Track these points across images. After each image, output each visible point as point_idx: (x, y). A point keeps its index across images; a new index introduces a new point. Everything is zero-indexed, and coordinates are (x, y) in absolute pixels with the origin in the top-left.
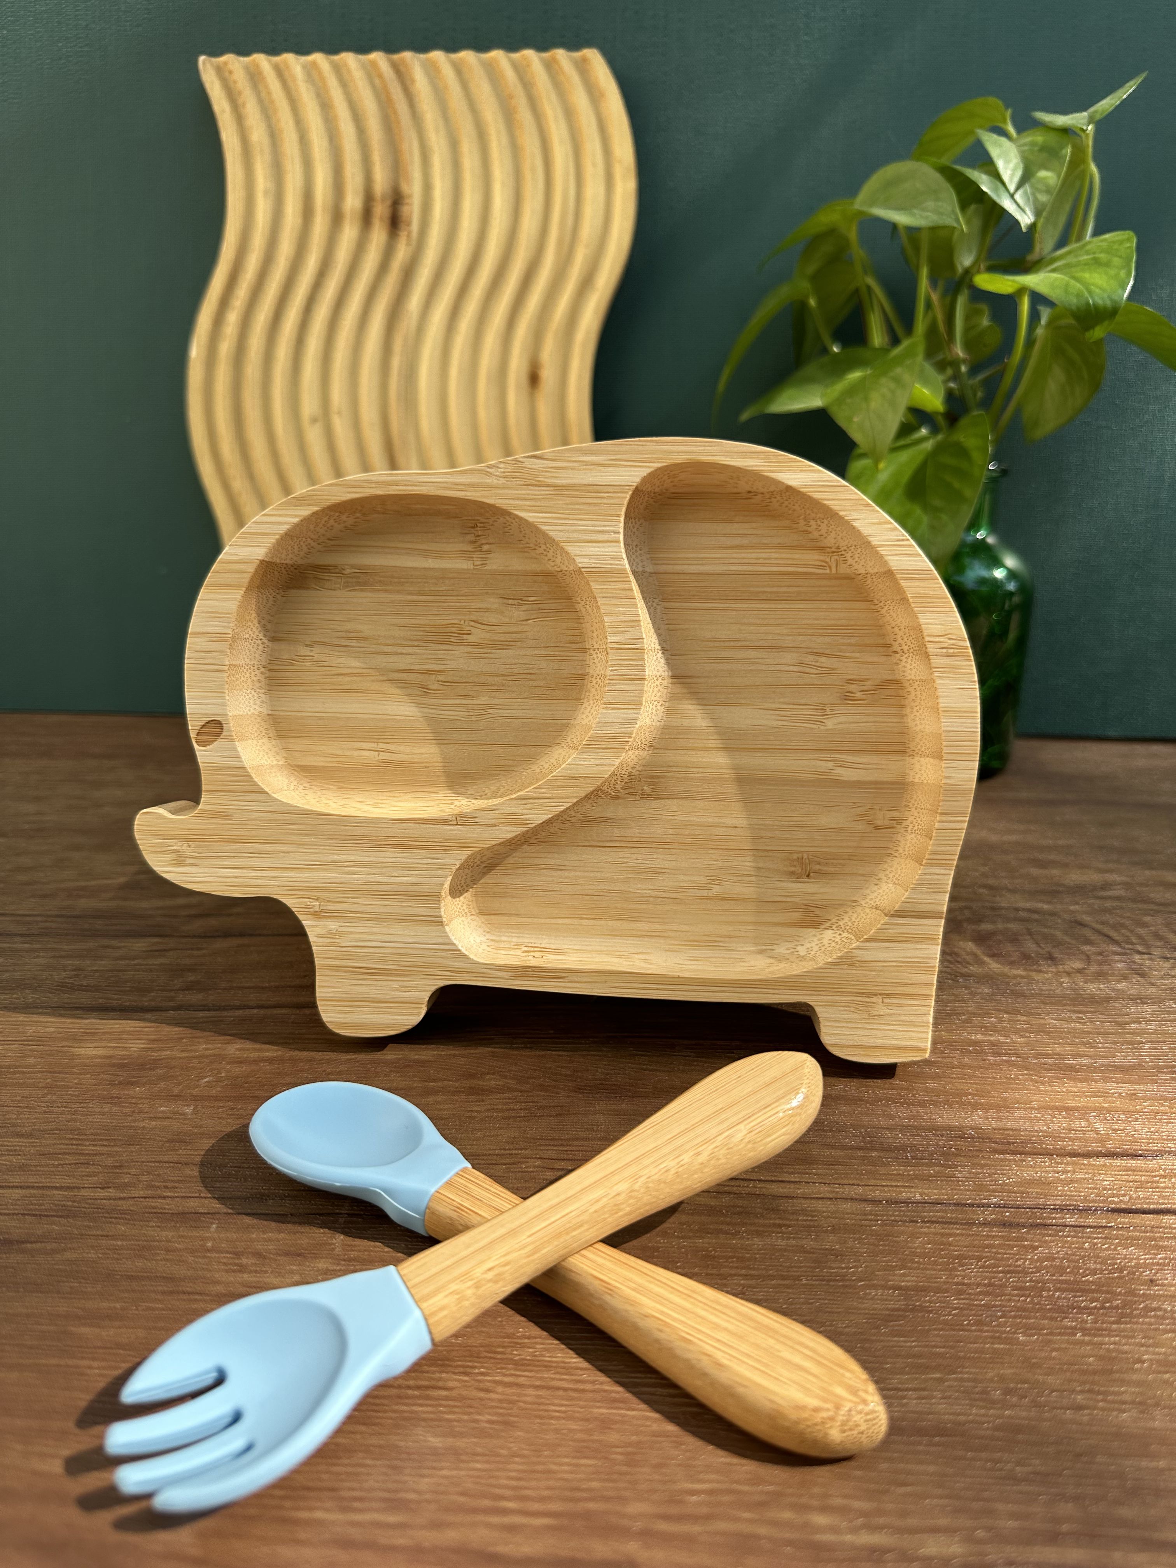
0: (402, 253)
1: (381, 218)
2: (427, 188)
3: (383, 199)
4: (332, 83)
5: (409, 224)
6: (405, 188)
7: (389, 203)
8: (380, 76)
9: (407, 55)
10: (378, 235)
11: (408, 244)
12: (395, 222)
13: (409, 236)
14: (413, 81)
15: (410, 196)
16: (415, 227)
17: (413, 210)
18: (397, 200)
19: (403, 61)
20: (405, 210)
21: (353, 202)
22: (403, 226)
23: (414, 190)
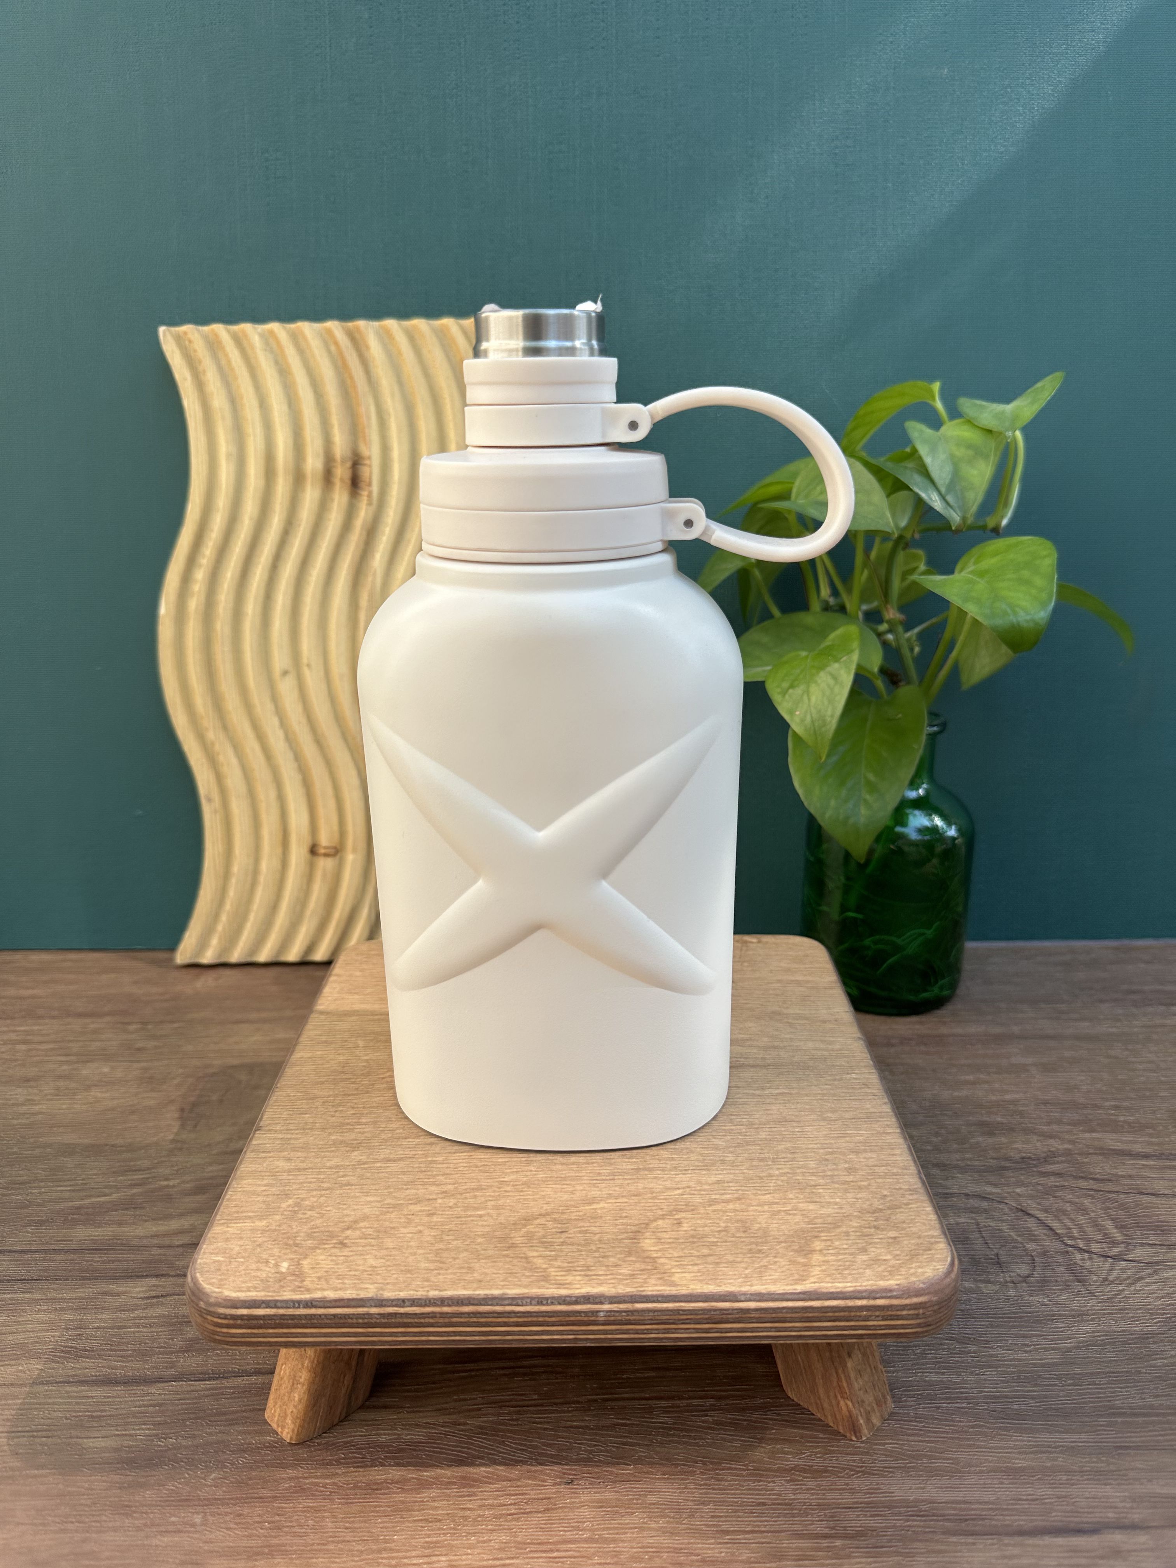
0: (363, 513)
1: (342, 480)
2: (385, 449)
3: (343, 461)
4: (290, 352)
5: (370, 484)
6: (364, 450)
7: (349, 464)
8: (336, 343)
9: (361, 323)
10: (340, 497)
11: (370, 504)
12: (355, 483)
13: (370, 496)
14: (368, 348)
15: (369, 458)
16: (375, 488)
17: (372, 471)
18: (356, 462)
19: (358, 329)
20: (365, 472)
21: (313, 463)
22: (362, 485)
23: (372, 452)
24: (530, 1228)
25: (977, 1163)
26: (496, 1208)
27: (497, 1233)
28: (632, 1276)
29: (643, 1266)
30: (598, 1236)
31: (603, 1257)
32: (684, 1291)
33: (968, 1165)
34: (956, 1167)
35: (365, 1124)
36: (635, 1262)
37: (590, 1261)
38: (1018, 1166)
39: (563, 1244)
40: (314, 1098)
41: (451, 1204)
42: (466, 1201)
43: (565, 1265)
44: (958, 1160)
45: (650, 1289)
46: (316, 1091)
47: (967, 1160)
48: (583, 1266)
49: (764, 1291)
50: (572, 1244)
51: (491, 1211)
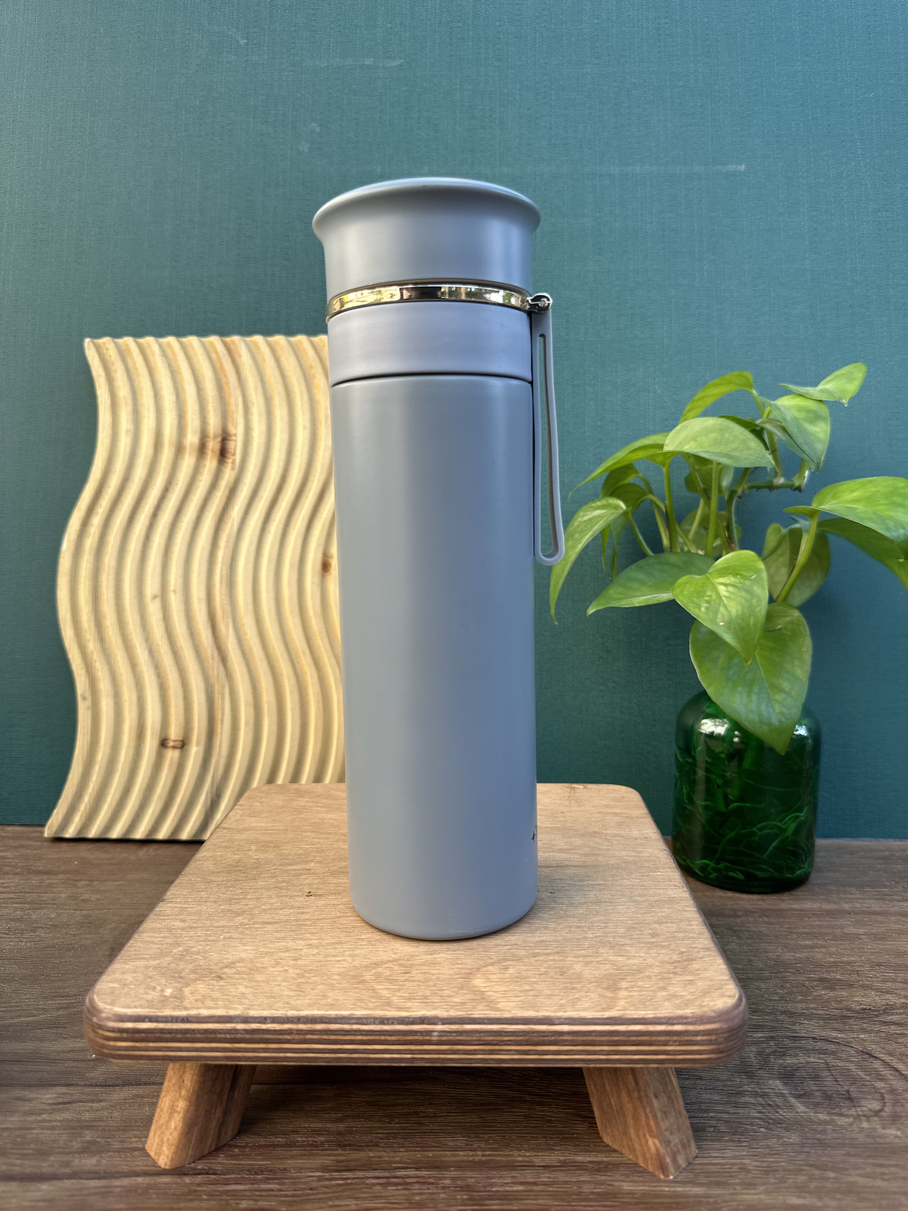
24: (380, 970)
25: (821, 1012)
26: (350, 956)
27: (351, 973)
28: (463, 1004)
29: (473, 997)
30: (436, 976)
31: (440, 990)
32: (507, 1015)
33: (814, 1014)
34: (803, 1014)
35: (250, 899)
36: (465, 994)
37: (428, 993)
38: (860, 1016)
39: (405, 981)
40: (211, 882)
41: (314, 953)
42: (327, 951)
43: (407, 995)
44: (804, 1010)
45: (477, 1012)
46: (213, 878)
47: (812, 1009)
48: (422, 996)
49: (576, 1016)
50: (414, 981)
51: (347, 958)
